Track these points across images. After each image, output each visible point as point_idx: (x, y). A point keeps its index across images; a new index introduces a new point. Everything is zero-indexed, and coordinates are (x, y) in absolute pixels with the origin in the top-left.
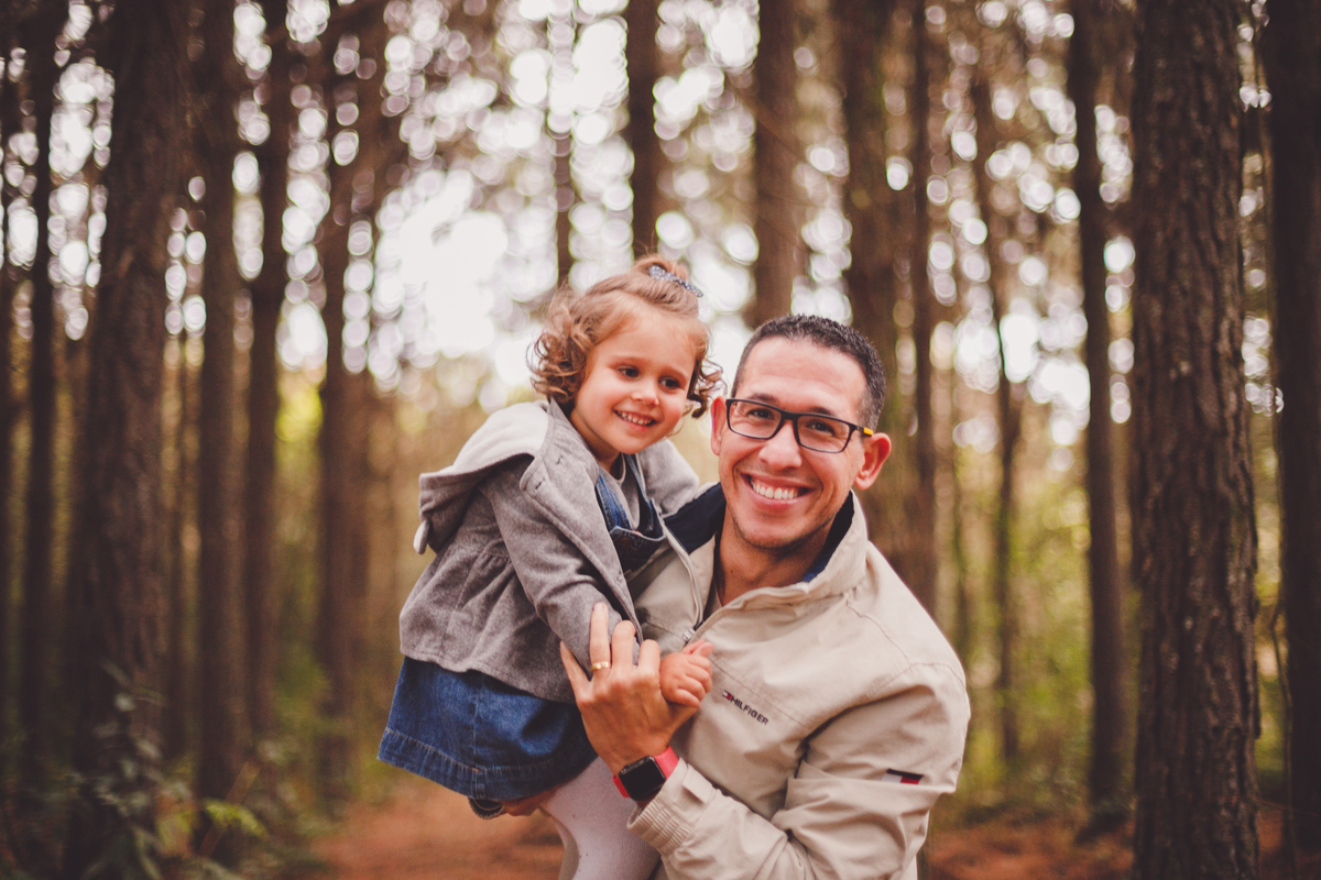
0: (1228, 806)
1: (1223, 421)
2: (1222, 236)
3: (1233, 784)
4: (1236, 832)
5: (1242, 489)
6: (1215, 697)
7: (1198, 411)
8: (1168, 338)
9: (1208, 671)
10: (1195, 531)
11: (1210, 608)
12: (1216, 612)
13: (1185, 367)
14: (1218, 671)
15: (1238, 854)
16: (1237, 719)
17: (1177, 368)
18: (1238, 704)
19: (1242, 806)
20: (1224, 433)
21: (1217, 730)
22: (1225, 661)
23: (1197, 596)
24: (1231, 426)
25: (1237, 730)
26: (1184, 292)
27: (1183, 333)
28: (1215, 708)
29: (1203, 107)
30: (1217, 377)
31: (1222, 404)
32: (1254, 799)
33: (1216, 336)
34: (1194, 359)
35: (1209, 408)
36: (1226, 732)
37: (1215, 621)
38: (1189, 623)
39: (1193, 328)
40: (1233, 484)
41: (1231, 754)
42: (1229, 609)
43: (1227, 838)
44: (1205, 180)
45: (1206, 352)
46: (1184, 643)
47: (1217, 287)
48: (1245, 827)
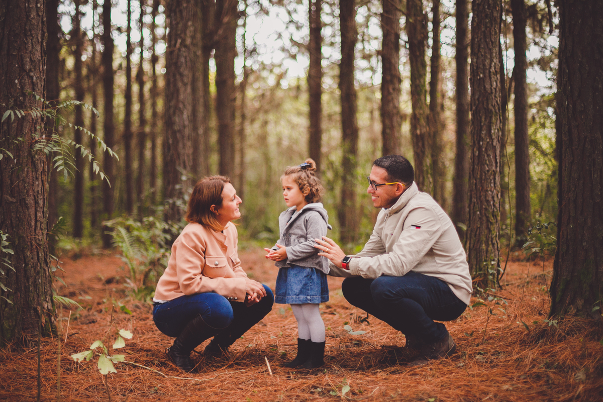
0: (491, 191)
1: (491, 89)
2: (493, 40)
3: (492, 185)
4: (493, 197)
5: (497, 108)
6: (487, 162)
7: (485, 87)
8: (478, 68)
9: (486, 155)
10: (483, 120)
11: (487, 139)
12: (488, 140)
13: (481, 75)
14: (488, 156)
15: (493, 203)
16: (494, 168)
17: (480, 76)
18: (494, 164)
19: (495, 191)
20: (492, 93)
21: (488, 171)
22: (490, 153)
23: (483, 136)
24: (494, 91)
25: (494, 171)
26: (482, 55)
27: (481, 66)
28: (488, 165)
29: (489, 5)
30: (490, 78)
31: (491, 86)
32: (498, 189)
33: (490, 67)
34: (484, 73)
35: (488, 86)
36: (490, 172)
37: (488, 142)
38: (481, 143)
39: (484, 65)
40: (494, 107)
41: (492, 177)
42: (492, 140)
43: (490, 199)
44: (488, 25)
45: (487, 71)
46: (480, 149)
47: (491, 54)
48: (496, 196)
